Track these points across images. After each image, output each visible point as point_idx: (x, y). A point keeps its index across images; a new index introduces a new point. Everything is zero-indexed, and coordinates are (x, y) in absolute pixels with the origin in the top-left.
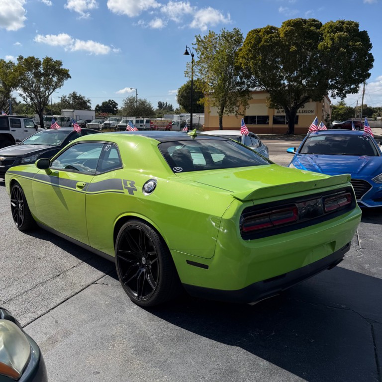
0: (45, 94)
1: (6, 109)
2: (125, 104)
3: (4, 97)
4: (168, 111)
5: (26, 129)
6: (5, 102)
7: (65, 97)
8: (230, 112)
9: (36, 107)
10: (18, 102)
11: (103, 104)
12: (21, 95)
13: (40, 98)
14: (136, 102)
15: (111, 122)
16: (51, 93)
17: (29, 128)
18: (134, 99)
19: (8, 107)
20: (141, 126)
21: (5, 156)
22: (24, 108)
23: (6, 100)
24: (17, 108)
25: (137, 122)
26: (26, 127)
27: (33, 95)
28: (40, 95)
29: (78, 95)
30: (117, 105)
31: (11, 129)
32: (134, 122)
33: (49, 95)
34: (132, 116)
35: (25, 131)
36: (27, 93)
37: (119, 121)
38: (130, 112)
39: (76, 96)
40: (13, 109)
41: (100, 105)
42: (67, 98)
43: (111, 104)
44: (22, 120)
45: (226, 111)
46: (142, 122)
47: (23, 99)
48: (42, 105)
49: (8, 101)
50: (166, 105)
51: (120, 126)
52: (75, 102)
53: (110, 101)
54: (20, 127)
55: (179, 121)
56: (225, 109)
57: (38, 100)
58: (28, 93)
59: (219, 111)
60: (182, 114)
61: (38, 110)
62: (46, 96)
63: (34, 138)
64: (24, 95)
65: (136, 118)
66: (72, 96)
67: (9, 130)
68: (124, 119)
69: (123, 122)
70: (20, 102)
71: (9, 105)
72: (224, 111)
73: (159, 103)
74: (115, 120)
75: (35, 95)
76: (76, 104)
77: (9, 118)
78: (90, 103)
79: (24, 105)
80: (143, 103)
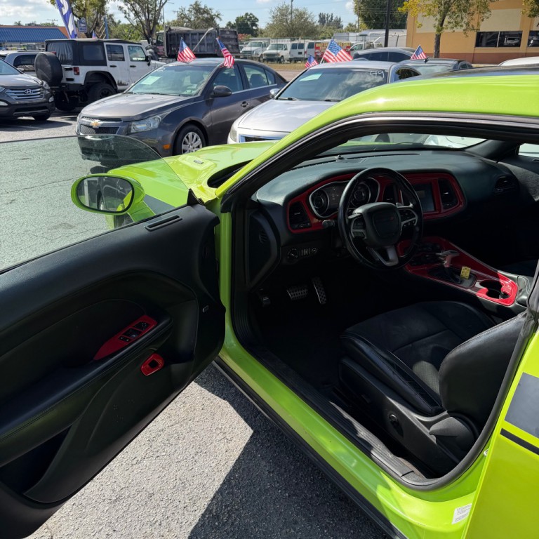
0: (156, 5)
1: (100, 32)
2: (273, 17)
3: (98, 13)
4: (334, 29)
5: (133, 64)
6: (99, 21)
7: (183, 10)
8: (457, 24)
9: (143, 26)
10: (116, 21)
11: (238, 20)
12: (121, 8)
13: (148, 12)
14: (291, 13)
15: (253, 49)
16: (164, 4)
17: (137, 61)
18: (287, 8)
19: (103, 29)
20: (300, 53)
21: (102, 119)
22: (126, 31)
23: (100, 18)
24: (116, 31)
25: (294, 47)
26: (132, 60)
27: (138, 7)
28: (148, 7)
29: (203, 7)
30: (258, 20)
31: (109, 63)
32: (289, 47)
33: (161, 7)
34: (283, 37)
35: (131, 66)
36: (129, 5)
37: (265, 46)
38: (280, 31)
39: (200, 9)
40: (111, 32)
41: (233, 22)
42: (187, 13)
43: (248, 20)
44: (125, 46)
45: (449, 23)
46: (301, 46)
47: (124, 15)
48: (151, 25)
49: (102, 19)
50: (332, 18)
51: (268, 55)
52: (198, 18)
53: (247, 14)
54: (123, 59)
55: (363, 43)
56: (447, 19)
57: (145, 16)
58: (131, 5)
59: (437, 23)
60: (363, 32)
61: (146, 32)
62: (157, 8)
63: (150, 80)
64: (125, 8)
65: (291, 40)
66: (194, 9)
67: (106, 65)
68: (274, 42)
69: (272, 49)
70: (120, 22)
71: (104, 26)
72: (445, 23)
73: (320, 16)
74: (260, 45)
75: (142, 7)
76: (199, 21)
77: (105, 44)
78: (221, 19)
79: (125, 26)
80: (301, 15)
